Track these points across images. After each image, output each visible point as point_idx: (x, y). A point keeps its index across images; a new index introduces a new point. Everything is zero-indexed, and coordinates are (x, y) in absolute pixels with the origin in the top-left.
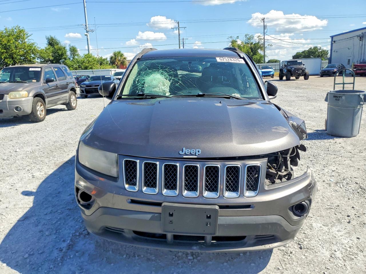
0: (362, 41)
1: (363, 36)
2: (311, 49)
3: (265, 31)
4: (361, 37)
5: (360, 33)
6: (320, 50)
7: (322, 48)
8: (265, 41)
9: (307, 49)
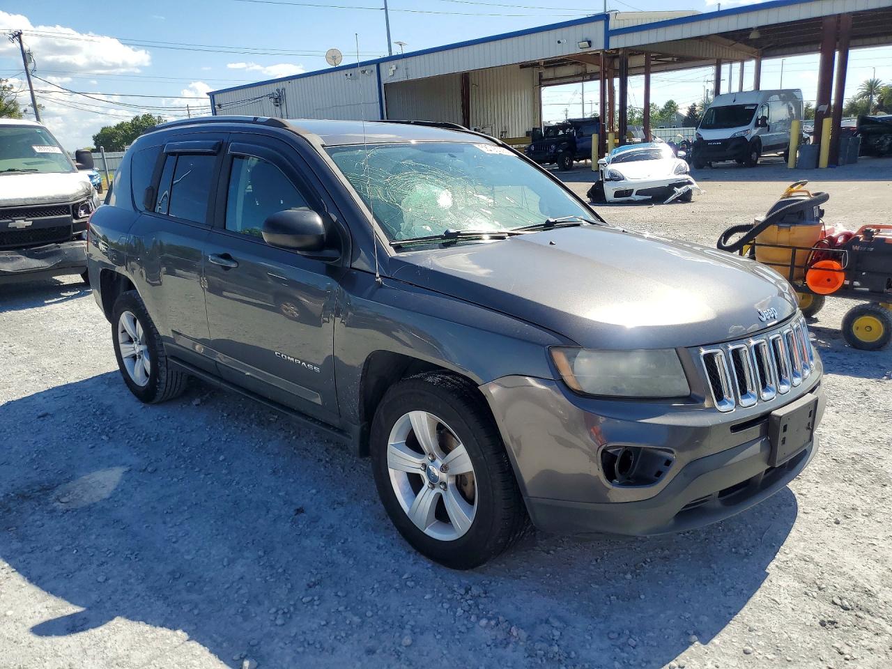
0: (281, 108)
1: (280, 96)
2: (137, 118)
3: (30, 66)
4: (276, 99)
5: (272, 89)
6: (159, 122)
7: (164, 119)
8: (36, 93)
9: (129, 120)
